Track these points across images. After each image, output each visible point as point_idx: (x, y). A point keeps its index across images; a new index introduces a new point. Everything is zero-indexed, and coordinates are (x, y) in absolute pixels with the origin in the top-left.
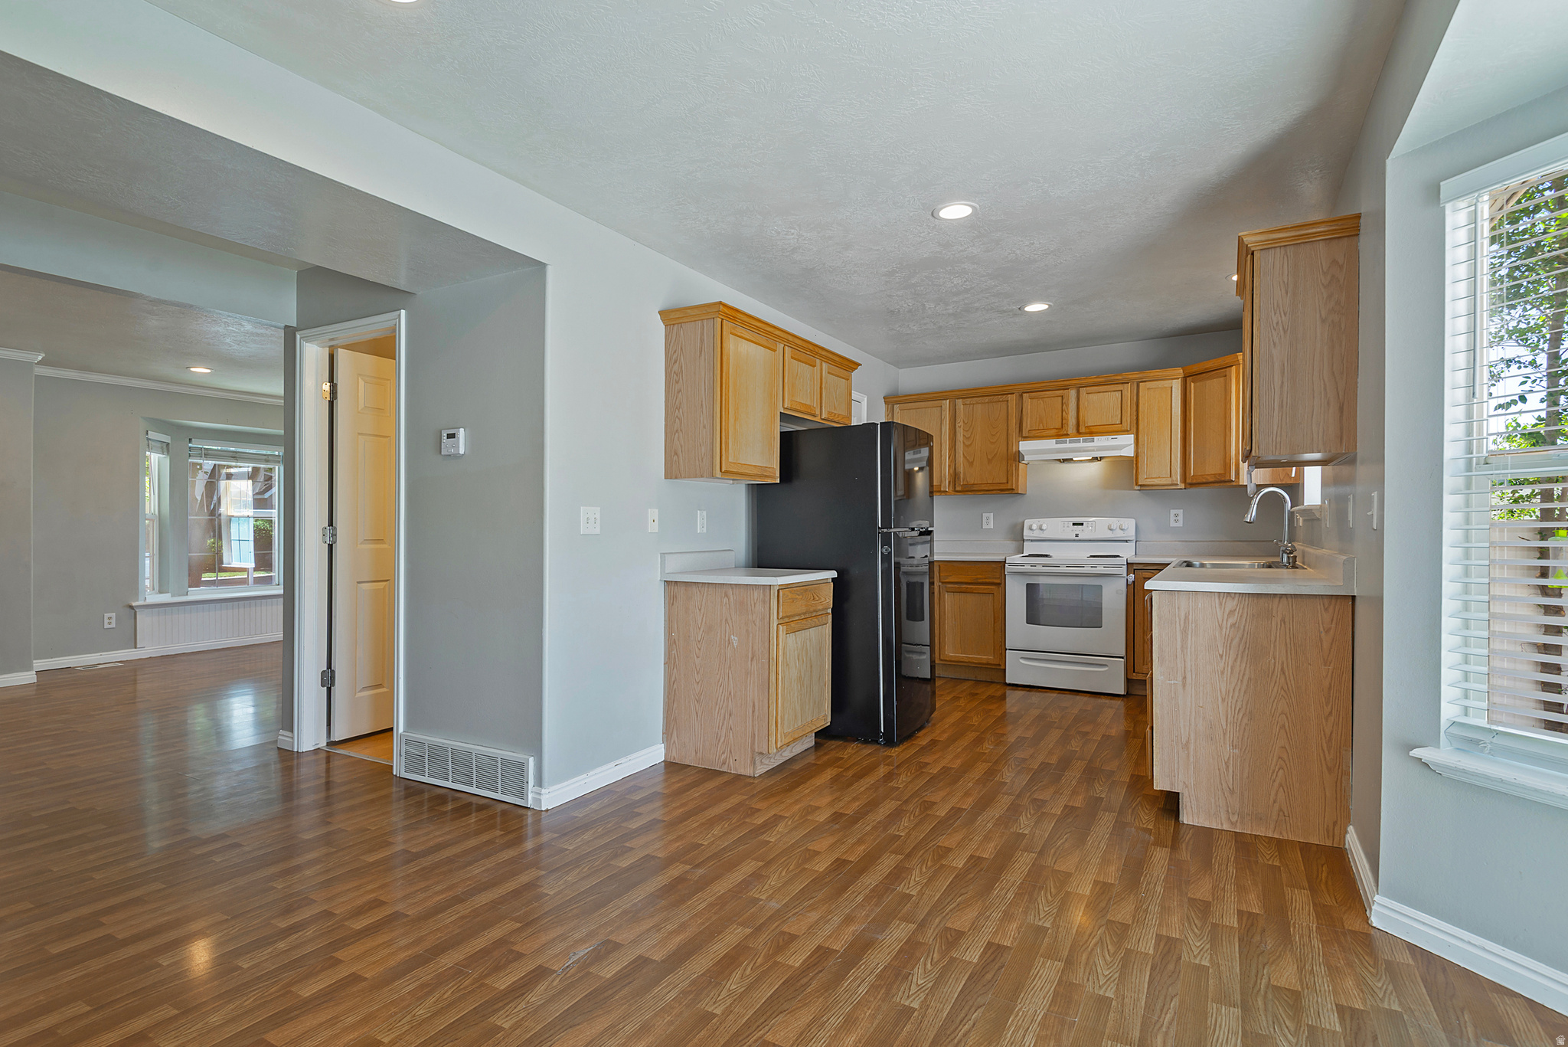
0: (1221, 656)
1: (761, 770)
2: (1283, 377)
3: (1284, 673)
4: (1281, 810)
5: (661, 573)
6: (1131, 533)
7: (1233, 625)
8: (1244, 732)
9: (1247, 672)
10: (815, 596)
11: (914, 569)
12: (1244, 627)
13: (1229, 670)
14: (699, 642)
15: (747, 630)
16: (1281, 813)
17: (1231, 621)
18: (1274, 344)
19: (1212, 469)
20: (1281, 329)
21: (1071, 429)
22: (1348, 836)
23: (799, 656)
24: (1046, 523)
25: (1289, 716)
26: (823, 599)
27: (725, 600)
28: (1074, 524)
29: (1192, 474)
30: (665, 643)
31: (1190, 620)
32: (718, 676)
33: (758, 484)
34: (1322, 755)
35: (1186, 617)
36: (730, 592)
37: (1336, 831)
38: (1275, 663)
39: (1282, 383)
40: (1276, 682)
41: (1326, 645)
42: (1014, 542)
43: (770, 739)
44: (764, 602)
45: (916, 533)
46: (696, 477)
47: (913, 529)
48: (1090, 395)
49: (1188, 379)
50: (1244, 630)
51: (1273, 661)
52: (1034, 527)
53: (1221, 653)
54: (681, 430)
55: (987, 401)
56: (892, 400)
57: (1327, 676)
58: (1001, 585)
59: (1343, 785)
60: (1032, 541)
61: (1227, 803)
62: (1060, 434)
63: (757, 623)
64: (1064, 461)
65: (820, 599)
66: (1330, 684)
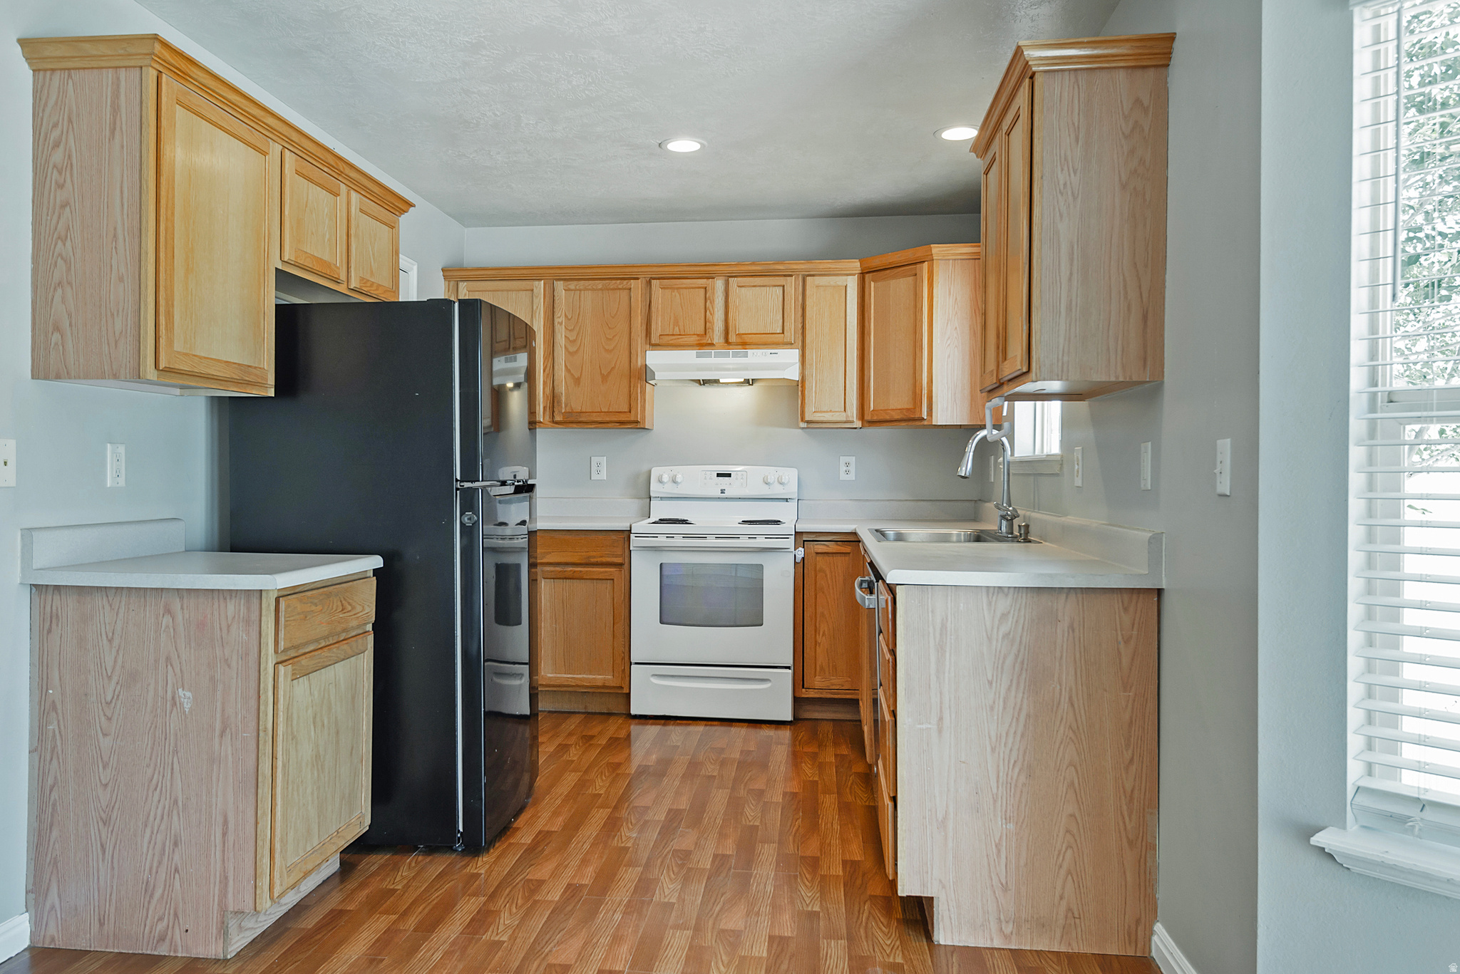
0: (990, 683)
1: (239, 942)
2: (1072, 265)
3: (1072, 705)
4: (1069, 910)
5: (23, 569)
6: (792, 490)
7: (1006, 636)
8: (1021, 796)
9: (1025, 706)
10: (345, 603)
11: (507, 543)
12: (1021, 637)
13: (1001, 704)
14: (108, 704)
15: (212, 679)
16: (1070, 915)
17: (1004, 629)
18: (1061, 216)
19: (898, 401)
20: (1070, 193)
21: (717, 337)
22: (1155, 938)
23: (315, 718)
24: (681, 472)
25: (1079, 769)
26: (359, 608)
27: (167, 620)
28: (719, 475)
29: (872, 408)
30: (31, 710)
31: (949, 629)
32: (150, 771)
33: (230, 397)
34: (1121, 824)
35: (944, 627)
36: (177, 605)
37: (1139, 933)
38: (1061, 689)
39: (1071, 274)
40: (1062, 719)
41: (1125, 661)
42: (636, 501)
43: (259, 884)
44: (248, 622)
45: (511, 489)
46: (103, 377)
47: (504, 483)
48: (743, 289)
49: (867, 276)
50: (1021, 642)
51: (1058, 687)
52: (666, 478)
53: (990, 678)
54: (70, 283)
55: (600, 287)
56: (453, 273)
57: (1127, 706)
58: (624, 566)
59: (1148, 864)
60: (662, 498)
61: (998, 906)
62: (703, 343)
63: (234, 664)
64: (706, 382)
65: (353, 608)
66: (1131, 718)
